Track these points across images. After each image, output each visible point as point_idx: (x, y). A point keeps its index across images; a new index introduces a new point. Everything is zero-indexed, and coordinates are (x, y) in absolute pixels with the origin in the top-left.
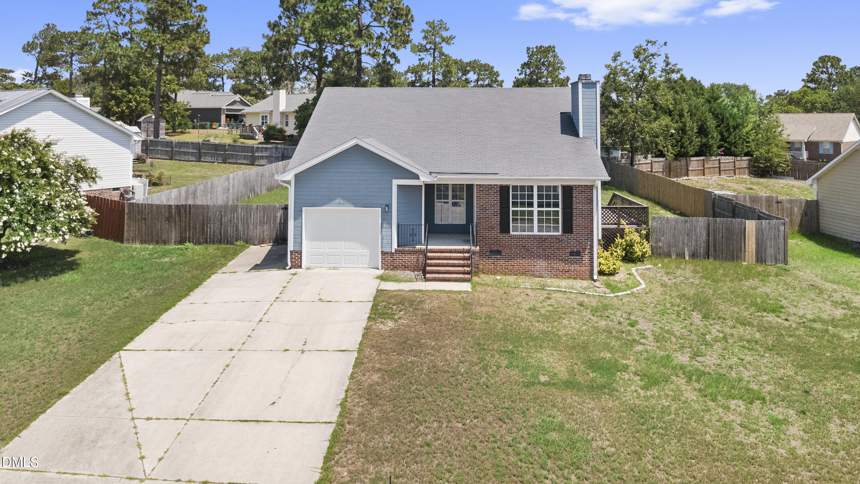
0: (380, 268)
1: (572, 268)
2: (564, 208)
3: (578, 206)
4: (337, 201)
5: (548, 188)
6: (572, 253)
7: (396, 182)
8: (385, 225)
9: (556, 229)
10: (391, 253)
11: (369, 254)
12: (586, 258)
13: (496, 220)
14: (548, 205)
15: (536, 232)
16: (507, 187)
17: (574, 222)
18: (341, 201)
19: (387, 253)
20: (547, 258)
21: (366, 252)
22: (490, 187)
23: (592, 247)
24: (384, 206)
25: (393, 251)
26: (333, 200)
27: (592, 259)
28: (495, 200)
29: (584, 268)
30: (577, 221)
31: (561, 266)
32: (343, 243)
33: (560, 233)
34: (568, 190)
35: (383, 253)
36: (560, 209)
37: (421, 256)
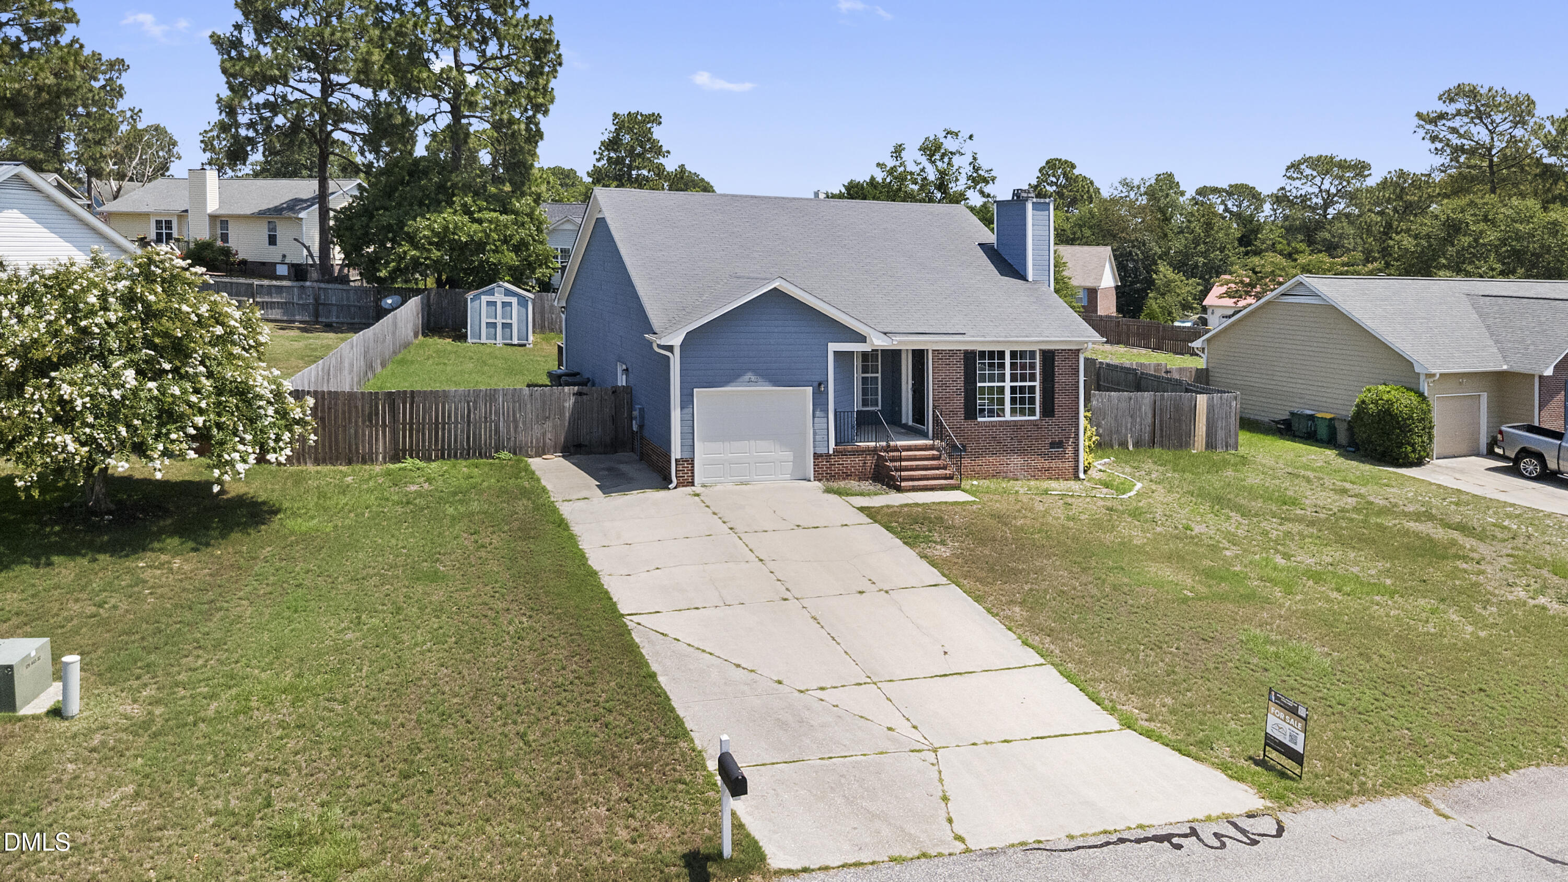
0: (812, 479)
1: (1053, 465)
2: (1044, 382)
3: (1061, 379)
4: (746, 378)
5: (1023, 354)
6: (1053, 445)
7: (833, 347)
8: (818, 413)
9: (1032, 412)
10: (828, 455)
11: (791, 458)
12: (1070, 450)
13: (959, 401)
14: (1023, 379)
15: (1008, 417)
16: (973, 353)
17: (1056, 401)
18: (753, 378)
19: (821, 455)
20: (1022, 452)
21: (789, 455)
22: (952, 353)
23: (1077, 435)
24: (816, 384)
25: (831, 452)
26: (739, 376)
27: (1077, 451)
28: (958, 372)
29: (1067, 465)
30: (1060, 399)
31: (1040, 462)
32: (752, 443)
33: (1037, 417)
34: (1049, 357)
35: (816, 456)
36: (1037, 384)
37: (868, 458)
